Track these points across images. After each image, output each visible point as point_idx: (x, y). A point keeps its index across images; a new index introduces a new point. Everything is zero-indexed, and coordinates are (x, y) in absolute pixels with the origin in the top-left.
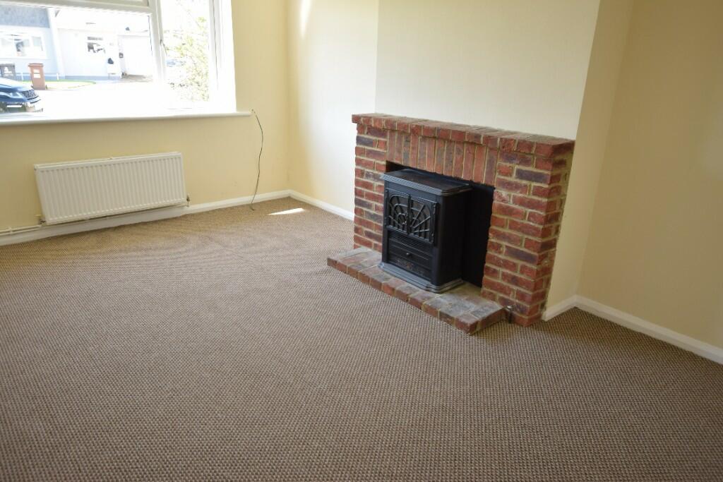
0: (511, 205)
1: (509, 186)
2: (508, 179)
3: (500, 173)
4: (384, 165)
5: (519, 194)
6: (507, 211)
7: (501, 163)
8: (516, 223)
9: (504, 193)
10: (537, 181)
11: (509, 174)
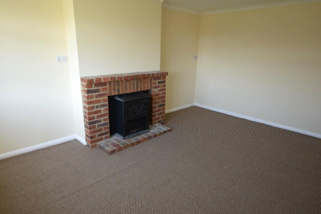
0: (157, 92)
1: (156, 87)
2: (156, 85)
3: (153, 84)
4: (107, 98)
5: (159, 89)
6: (157, 95)
7: (153, 81)
8: (159, 97)
9: (155, 90)
10: (163, 83)
11: (156, 84)
